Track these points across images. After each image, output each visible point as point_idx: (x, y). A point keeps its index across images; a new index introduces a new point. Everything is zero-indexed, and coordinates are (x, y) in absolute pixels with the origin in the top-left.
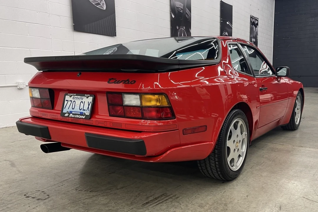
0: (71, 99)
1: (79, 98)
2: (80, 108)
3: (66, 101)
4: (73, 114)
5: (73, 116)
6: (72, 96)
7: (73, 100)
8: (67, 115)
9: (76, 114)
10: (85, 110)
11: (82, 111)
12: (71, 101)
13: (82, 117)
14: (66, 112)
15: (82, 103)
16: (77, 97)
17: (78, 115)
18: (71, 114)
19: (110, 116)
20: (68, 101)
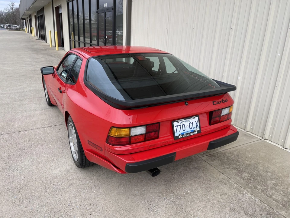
0: (179, 124)
1: (187, 121)
2: (191, 128)
3: (175, 126)
4: (186, 134)
5: (187, 135)
6: (180, 122)
7: (182, 124)
8: (180, 137)
9: (189, 133)
10: (195, 128)
11: (192, 129)
12: (181, 125)
13: (194, 133)
14: (178, 135)
15: (190, 124)
16: (184, 120)
17: (191, 133)
18: (184, 135)
19: (210, 125)
20: (177, 126)
